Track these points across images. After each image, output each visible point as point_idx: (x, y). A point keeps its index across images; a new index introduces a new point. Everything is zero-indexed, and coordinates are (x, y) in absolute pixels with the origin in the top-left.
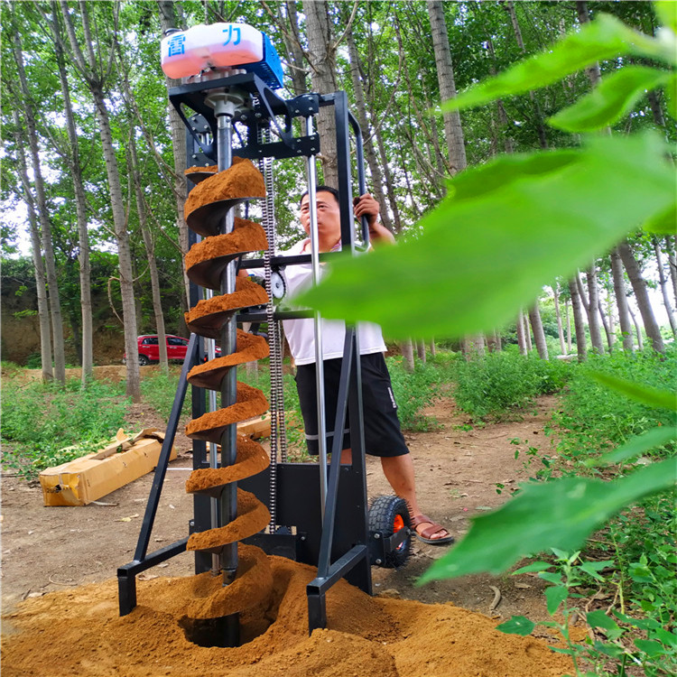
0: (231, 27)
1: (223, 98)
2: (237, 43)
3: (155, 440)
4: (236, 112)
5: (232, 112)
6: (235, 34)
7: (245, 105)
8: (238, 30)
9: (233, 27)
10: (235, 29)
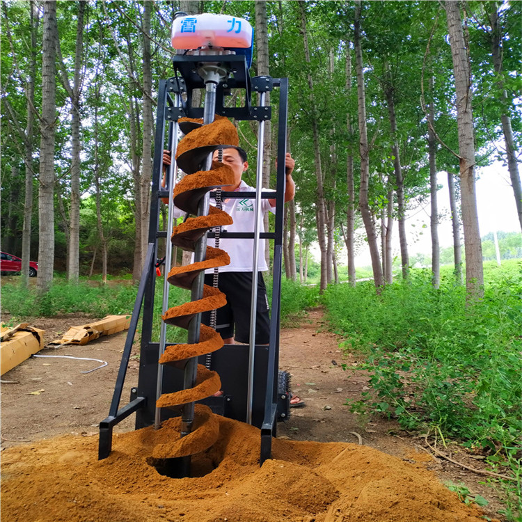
0: (234, 19)
1: (214, 70)
2: (238, 32)
3: (30, 333)
5: (218, 80)
6: (237, 25)
7: (225, 77)
8: (240, 23)
9: (236, 20)
10: (237, 22)
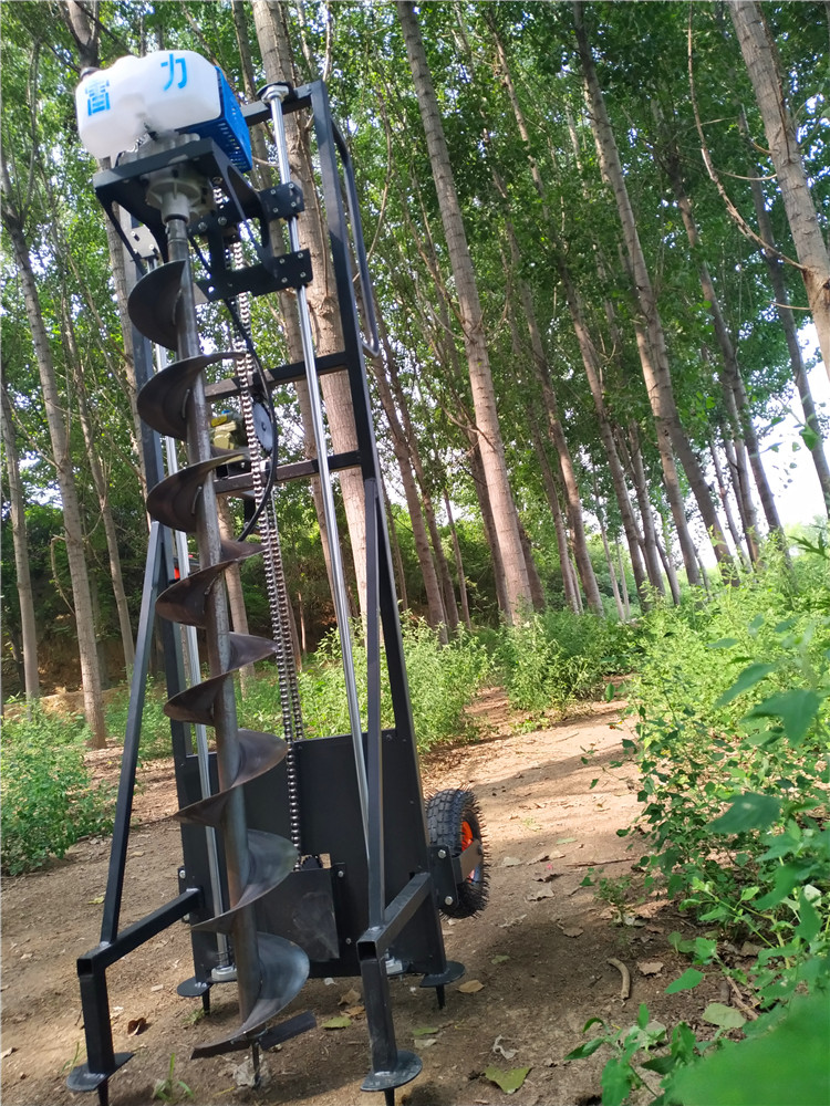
0: (171, 56)
1: (170, 188)
2: (183, 84)
4: (191, 214)
5: (185, 213)
6: (178, 69)
7: (203, 201)
8: (182, 61)
9: (176, 57)
10: (178, 61)
